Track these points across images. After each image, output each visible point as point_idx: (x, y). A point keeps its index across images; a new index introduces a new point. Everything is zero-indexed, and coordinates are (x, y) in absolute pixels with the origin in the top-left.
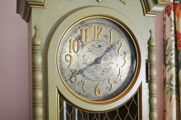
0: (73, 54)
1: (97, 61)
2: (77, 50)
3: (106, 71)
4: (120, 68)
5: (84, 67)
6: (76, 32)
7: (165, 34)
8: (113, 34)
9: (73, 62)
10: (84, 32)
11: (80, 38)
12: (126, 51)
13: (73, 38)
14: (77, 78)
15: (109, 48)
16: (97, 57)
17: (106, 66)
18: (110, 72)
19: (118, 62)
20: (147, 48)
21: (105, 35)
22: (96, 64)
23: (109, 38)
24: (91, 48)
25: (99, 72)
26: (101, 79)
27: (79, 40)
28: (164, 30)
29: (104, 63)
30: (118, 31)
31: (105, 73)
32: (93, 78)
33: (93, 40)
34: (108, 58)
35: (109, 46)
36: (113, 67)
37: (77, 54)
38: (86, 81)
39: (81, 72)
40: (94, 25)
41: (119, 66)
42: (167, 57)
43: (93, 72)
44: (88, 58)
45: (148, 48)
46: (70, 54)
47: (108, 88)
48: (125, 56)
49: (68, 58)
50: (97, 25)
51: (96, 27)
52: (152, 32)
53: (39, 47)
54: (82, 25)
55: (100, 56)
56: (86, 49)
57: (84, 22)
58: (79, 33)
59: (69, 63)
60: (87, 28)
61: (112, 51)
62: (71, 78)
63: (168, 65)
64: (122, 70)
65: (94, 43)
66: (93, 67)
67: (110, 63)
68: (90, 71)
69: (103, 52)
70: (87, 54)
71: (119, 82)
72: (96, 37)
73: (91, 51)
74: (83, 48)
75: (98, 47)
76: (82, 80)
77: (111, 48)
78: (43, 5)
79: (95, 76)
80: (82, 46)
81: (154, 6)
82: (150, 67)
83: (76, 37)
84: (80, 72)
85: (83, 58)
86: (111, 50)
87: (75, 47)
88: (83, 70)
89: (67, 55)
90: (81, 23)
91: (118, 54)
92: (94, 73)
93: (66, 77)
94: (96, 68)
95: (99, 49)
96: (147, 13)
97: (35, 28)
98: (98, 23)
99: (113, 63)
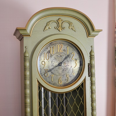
0: (46, 61)
1: (60, 64)
2: (48, 59)
3: (65, 70)
5: (52, 68)
6: (47, 48)
8: (69, 49)
9: (46, 65)
10: (51, 48)
11: (49, 52)
12: (77, 59)
13: (46, 52)
14: (48, 74)
15: (66, 57)
16: (59, 62)
17: (65, 67)
18: (67, 71)
19: (72, 65)
21: (64, 50)
22: (59, 66)
23: (66, 51)
24: (56, 57)
25: (60, 71)
26: (62, 75)
27: (49, 53)
29: (63, 65)
30: (72, 47)
31: (64, 71)
32: (57, 74)
33: (57, 53)
34: (66, 62)
35: (66, 56)
36: (69, 68)
38: (53, 76)
39: (50, 70)
40: (57, 44)
41: (73, 67)
43: (57, 70)
44: (54, 63)
45: (90, 56)
46: (44, 61)
47: (66, 80)
48: (76, 61)
49: (43, 63)
51: (59, 46)
52: (92, 47)
53: (28, 58)
55: (61, 62)
56: (53, 58)
57: (52, 43)
58: (49, 49)
59: (44, 66)
60: (53, 46)
61: (68, 59)
64: (74, 70)
66: (57, 68)
67: (67, 66)
69: (63, 59)
70: (54, 60)
71: (73, 76)
72: (59, 51)
73: (56, 59)
76: (51, 75)
78: (30, 36)
80: (51, 56)
81: (93, 32)
82: (91, 68)
85: (52, 63)
87: (47, 57)
90: (50, 44)
91: (72, 60)
93: (42, 73)
94: (59, 68)
95: (60, 58)
96: (89, 36)
97: (25, 47)
98: (60, 43)
99: (69, 66)
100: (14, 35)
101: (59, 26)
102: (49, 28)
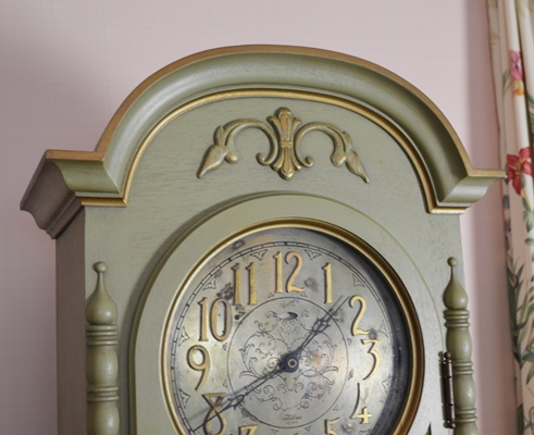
0: (210, 344)
1: (286, 364)
2: (224, 332)
3: (315, 393)
4: (358, 384)
5: (248, 383)
6: (218, 274)
7: (509, 252)
8: (332, 275)
9: (212, 371)
10: (242, 273)
11: (230, 293)
12: (377, 328)
13: (211, 295)
14: (225, 422)
15: (322, 320)
16: (285, 351)
17: (316, 380)
18: (329, 399)
19: (352, 365)
20: (441, 315)
21: (310, 279)
22: (284, 374)
23: (321, 288)
24: (267, 324)
25: (292, 400)
26: (300, 422)
27: (227, 298)
28: (506, 239)
29: (308, 368)
30: (349, 266)
31: (312, 402)
32: (274, 418)
33: (271, 299)
34: (321, 351)
35: (322, 314)
36: (338, 382)
37: (224, 342)
38: (253, 429)
39: (238, 400)
40: (272, 251)
41: (358, 377)
42: (521, 331)
43: (273, 399)
44: (257, 355)
45: (446, 315)
46: (202, 343)
48: (373, 344)
49: (197, 357)
50: (285, 249)
51: (280, 257)
52: (454, 263)
53: (109, 328)
54: (236, 252)
55: (294, 348)
56: (249, 325)
57: (242, 242)
58: (227, 277)
59: (199, 374)
60: (252, 259)
61: (332, 330)
62: (206, 421)
63: (526, 358)
64: (366, 390)
65: (274, 306)
66: (274, 382)
67: (326, 369)
68: (266, 397)
69: (304, 333)
70: (255, 341)
71: (360, 428)
72: (281, 290)
73: (266, 333)
74: (241, 323)
75: (287, 319)
76: (240, 428)
77: (327, 321)
78: (121, 200)
79: (280, 411)
80: (237, 317)
81: (457, 183)
82: (455, 377)
83: (218, 291)
84: (234, 402)
85: (243, 355)
86: (328, 326)
87: (218, 323)
88: (243, 393)
89: (192, 348)
90: (234, 247)
91: (350, 336)
92: (278, 402)
93: (191, 419)
94: (284, 386)
95: (289, 326)
96: (435, 206)
97: (95, 268)
98: (286, 243)
99: (336, 369)
100: (25, 206)
101: (280, 151)
102: (227, 160)
